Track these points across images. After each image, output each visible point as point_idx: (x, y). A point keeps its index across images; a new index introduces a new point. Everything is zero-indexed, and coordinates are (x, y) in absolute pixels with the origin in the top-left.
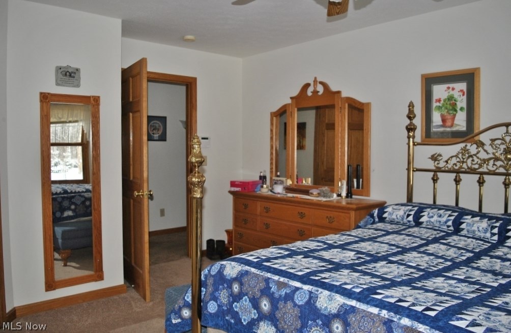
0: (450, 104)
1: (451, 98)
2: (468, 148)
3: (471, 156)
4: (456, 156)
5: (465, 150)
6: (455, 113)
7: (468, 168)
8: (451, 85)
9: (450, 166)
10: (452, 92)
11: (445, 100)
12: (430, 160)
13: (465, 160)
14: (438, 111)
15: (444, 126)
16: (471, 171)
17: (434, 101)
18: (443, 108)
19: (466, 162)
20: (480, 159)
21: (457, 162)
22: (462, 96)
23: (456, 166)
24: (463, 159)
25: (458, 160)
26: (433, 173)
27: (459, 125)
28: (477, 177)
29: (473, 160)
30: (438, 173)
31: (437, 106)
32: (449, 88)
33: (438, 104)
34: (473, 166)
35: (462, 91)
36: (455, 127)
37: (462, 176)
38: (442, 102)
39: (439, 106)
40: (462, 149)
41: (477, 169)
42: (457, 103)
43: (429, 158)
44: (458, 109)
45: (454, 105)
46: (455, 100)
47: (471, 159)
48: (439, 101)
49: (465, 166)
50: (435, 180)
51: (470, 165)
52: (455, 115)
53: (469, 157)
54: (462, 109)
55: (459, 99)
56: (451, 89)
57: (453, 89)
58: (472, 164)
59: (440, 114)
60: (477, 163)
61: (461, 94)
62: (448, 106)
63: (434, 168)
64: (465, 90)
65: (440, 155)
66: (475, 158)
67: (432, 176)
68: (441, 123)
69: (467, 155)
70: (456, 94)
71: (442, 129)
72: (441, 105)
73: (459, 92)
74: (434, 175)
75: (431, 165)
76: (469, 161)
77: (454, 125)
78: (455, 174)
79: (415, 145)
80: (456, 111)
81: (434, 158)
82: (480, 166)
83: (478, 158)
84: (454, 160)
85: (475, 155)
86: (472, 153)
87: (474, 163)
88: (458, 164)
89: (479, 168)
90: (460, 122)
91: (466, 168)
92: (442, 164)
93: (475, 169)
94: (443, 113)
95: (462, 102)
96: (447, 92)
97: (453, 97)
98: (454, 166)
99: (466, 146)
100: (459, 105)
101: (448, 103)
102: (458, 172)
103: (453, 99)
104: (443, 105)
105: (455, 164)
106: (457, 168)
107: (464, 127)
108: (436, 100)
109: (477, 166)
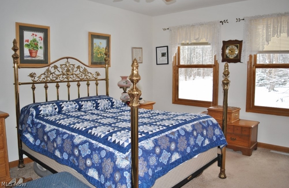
0: (34, 44)
1: (34, 40)
2: (50, 69)
3: (52, 74)
4: (44, 74)
5: (48, 70)
6: (37, 49)
7: (51, 80)
8: (35, 33)
9: (41, 80)
10: (35, 37)
11: (31, 41)
12: (29, 77)
13: (49, 76)
14: (27, 47)
15: (31, 56)
16: (52, 82)
17: (25, 41)
18: (30, 46)
19: (49, 77)
20: (56, 75)
21: (45, 77)
22: (41, 40)
23: (44, 79)
24: (48, 75)
25: (45, 76)
26: (32, 85)
27: (40, 57)
28: (55, 84)
29: (53, 76)
30: (35, 85)
31: (26, 44)
32: (33, 34)
33: (27, 43)
34: (53, 79)
35: (40, 37)
36: (38, 57)
37: (48, 84)
38: (29, 42)
39: (28, 44)
40: (47, 70)
41: (55, 80)
42: (38, 44)
43: (29, 76)
44: (39, 48)
45: (37, 45)
46: (37, 42)
47: (52, 75)
48: (28, 41)
49: (49, 79)
50: (34, 88)
51: (51, 78)
52: (37, 51)
53: (50, 75)
54: (41, 47)
55: (39, 42)
56: (34, 35)
57: (36, 36)
58: (53, 78)
59: (28, 49)
60: (55, 77)
61: (40, 39)
62: (33, 45)
63: (32, 82)
64: (42, 37)
65: (35, 74)
66: (54, 74)
67: (31, 86)
68: (29, 55)
69: (50, 73)
70: (38, 39)
71: (30, 58)
72: (29, 44)
73: (39, 38)
74: (33, 86)
75: (30, 80)
76: (51, 76)
77: (37, 56)
78: (44, 84)
79: (19, 68)
80: (38, 48)
81: (32, 75)
82: (57, 78)
83: (55, 74)
84: (43, 76)
85: (54, 73)
86: (52, 72)
87: (53, 77)
88: (45, 78)
89: (56, 79)
90: (40, 55)
91: (50, 80)
92: (36, 79)
93: (54, 80)
94: (30, 49)
95: (41, 44)
96: (32, 37)
97: (36, 40)
98: (43, 80)
99: (49, 68)
100: (39, 45)
101: (33, 43)
102: (46, 83)
103: (36, 41)
104: (30, 44)
105: (44, 78)
106: (45, 80)
107: (42, 58)
108: (26, 40)
109: (55, 79)
